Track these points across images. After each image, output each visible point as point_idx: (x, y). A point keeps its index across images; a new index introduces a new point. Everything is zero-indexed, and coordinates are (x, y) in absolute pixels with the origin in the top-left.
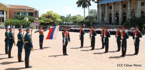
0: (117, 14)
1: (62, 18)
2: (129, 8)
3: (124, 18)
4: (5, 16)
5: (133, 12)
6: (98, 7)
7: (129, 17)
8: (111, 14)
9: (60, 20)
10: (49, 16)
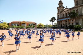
0: (64, 24)
1: (44, 25)
2: (68, 22)
3: (66, 25)
4: (26, 25)
6: (57, 22)
7: (68, 25)
8: (62, 24)
9: (44, 26)
10: (40, 25)
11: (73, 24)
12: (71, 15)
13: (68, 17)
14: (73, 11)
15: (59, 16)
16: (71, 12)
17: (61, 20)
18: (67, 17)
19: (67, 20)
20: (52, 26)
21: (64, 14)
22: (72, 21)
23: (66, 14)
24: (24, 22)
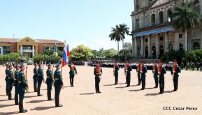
0: (154, 47)
1: (94, 52)
2: (166, 41)
3: (162, 51)
4: (33, 51)
5: (170, 45)
6: (133, 39)
7: (166, 50)
8: (147, 47)
9: (91, 54)
10: (79, 51)
11: (181, 45)
12: (177, 17)
13: (168, 24)
14: (183, 4)
15: (138, 20)
16: (177, 9)
17: (146, 33)
18: (165, 26)
19: (163, 34)
20: (116, 53)
21: (153, 15)
22: (180, 36)
23: (161, 14)
24: (28, 40)
